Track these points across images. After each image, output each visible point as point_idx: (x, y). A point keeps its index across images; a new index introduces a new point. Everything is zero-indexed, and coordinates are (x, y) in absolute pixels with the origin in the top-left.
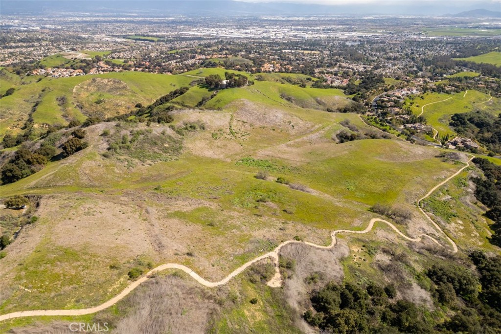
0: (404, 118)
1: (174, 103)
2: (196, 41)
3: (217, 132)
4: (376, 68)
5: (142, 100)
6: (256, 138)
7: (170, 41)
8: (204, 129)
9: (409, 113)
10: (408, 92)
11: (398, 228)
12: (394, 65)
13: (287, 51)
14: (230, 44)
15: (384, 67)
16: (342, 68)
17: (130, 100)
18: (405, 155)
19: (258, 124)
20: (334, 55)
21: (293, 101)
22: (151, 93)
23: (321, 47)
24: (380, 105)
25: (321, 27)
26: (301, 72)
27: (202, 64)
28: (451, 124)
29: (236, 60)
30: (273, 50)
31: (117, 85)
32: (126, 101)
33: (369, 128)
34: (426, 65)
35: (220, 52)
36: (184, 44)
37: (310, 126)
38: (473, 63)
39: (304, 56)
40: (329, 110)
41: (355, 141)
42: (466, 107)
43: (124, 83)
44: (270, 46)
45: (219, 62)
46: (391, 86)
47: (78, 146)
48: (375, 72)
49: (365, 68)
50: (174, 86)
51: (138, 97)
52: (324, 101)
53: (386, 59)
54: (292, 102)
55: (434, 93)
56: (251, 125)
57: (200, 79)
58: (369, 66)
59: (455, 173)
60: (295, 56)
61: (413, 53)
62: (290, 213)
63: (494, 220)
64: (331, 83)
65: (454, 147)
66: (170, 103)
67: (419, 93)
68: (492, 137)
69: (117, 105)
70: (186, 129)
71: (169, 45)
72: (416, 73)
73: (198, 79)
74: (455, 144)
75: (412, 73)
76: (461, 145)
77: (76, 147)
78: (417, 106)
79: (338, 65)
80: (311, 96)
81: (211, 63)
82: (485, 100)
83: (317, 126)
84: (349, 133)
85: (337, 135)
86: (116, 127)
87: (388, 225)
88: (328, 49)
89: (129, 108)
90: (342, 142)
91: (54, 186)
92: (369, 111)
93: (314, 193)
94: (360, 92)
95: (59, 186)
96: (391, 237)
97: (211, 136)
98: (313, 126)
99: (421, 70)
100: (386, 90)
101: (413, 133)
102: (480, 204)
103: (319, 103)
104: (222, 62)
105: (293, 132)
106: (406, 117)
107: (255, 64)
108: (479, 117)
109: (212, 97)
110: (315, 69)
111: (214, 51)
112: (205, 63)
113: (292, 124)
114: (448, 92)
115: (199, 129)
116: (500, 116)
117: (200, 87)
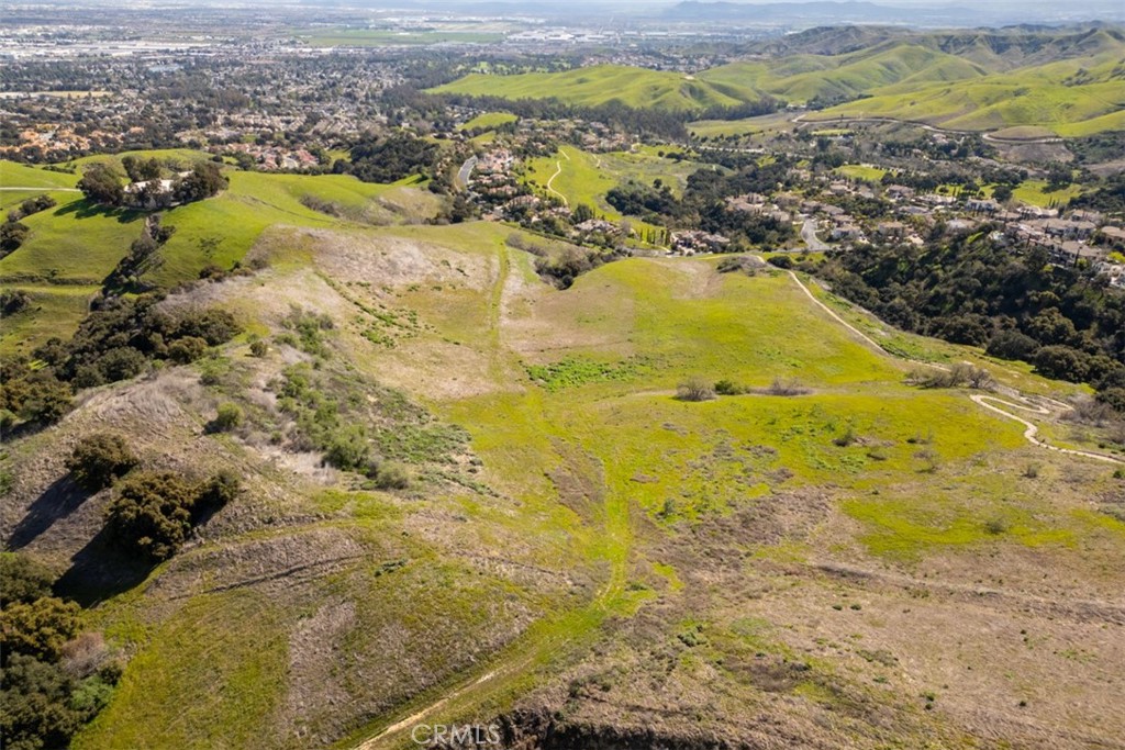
0: (562, 214)
3: (361, 327)
4: (310, 120)
6: (438, 317)
8: (330, 327)
9: (556, 203)
10: (501, 161)
12: (333, 111)
13: (12, 95)
15: (317, 117)
19: (396, 283)
21: (340, 213)
37: (484, 263)
40: (432, 222)
52: (395, 204)
54: (338, 215)
55: (534, 158)
56: (385, 289)
58: (289, 118)
59: (803, 289)
60: (60, 107)
64: (278, 163)
67: (518, 161)
74: (687, 244)
76: (700, 244)
78: (545, 187)
79: (221, 121)
82: (595, 161)
83: (494, 261)
84: (551, 263)
85: (539, 272)
88: (120, 83)
94: (424, 173)
97: (365, 340)
98: (489, 262)
103: (393, 209)
105: (475, 285)
106: (566, 212)
109: (165, 238)
113: (453, 266)
114: (546, 155)
115: (320, 331)
116: (658, 183)
117: (73, 214)
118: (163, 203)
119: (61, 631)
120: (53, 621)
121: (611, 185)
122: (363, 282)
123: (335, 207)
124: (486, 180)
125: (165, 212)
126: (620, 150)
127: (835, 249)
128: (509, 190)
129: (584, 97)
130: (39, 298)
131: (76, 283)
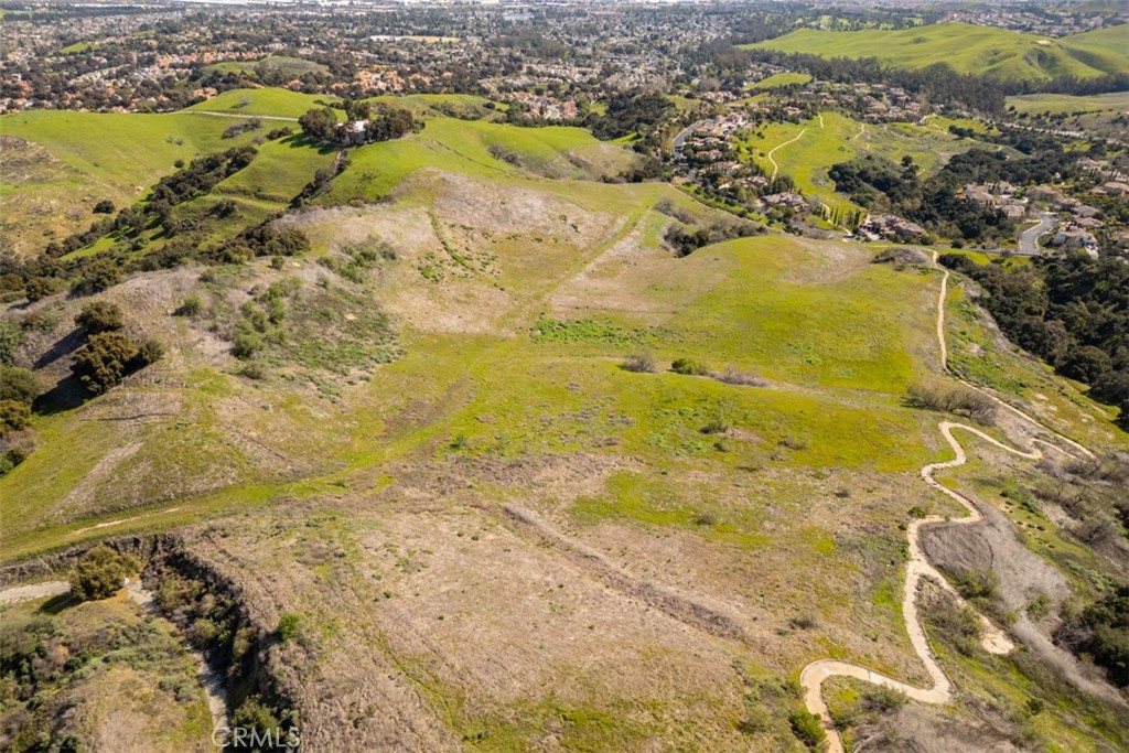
0: (755, 183)
1: (229, 192)
2: (123, 17)
3: (426, 263)
4: (607, 72)
5: (108, 191)
6: (515, 265)
7: (48, 19)
8: (393, 257)
9: (758, 171)
10: (730, 124)
11: (992, 436)
12: (635, 64)
13: (382, 38)
14: (226, 23)
15: (617, 70)
16: (538, 76)
17: (74, 193)
18: (823, 266)
19: (501, 231)
20: (495, 44)
21: (523, 164)
22: (126, 169)
23: (455, 26)
24: (694, 160)
26: (452, 89)
27: (193, 79)
28: (839, 189)
29: (285, 65)
30: (348, 36)
31: (17, 155)
32: (60, 198)
33: (712, 213)
34: (699, 63)
35: (218, 45)
36: (91, 26)
37: (606, 223)
38: (781, 55)
39: (431, 48)
40: (606, 180)
41: (710, 247)
42: (841, 149)
43: (35, 148)
44: (334, 27)
45: (243, 73)
46: (688, 112)
47: (126, 358)
48: (610, 81)
49: (584, 74)
50: (180, 144)
51: (93, 183)
52: (584, 159)
53: (611, 51)
54: (519, 166)
55: (774, 123)
56: (485, 234)
57: (250, 120)
58: (590, 70)
59: (940, 292)
60: (411, 50)
61: (656, 37)
62: (798, 448)
63: (1084, 382)
64: (541, 113)
65: (875, 237)
66: (216, 193)
67: (750, 126)
68: (922, 208)
69: (39, 212)
70: (359, 262)
71: (49, 30)
72: (689, 82)
73: (244, 123)
74: (875, 229)
75: (682, 82)
76: (887, 231)
77: (122, 361)
78: (761, 155)
79: (525, 70)
80: (554, 148)
81: (220, 76)
82: (858, 131)
83: (621, 222)
84: (690, 230)
85: (666, 238)
86: (203, 284)
87: (975, 435)
88: (472, 30)
89: (77, 218)
90: (686, 252)
91: (183, 497)
92: (677, 173)
93: (775, 388)
94: (641, 132)
95: (201, 496)
96: (1004, 459)
97: (418, 273)
98: (613, 222)
99: (694, 74)
100: (686, 124)
101: (788, 215)
102: (1022, 352)
103: (577, 164)
104: (250, 72)
105: (580, 241)
106: (760, 181)
107: (335, 72)
108: (875, 169)
109: (341, 169)
110: (480, 81)
111: (197, 41)
112: (201, 75)
113: (570, 221)
114: (794, 121)
115: (381, 260)
116: (907, 161)
117: (290, 143)
118: (357, 141)
119: (10, 423)
121: (842, 159)
122: (468, 225)
123: (519, 157)
124: (698, 144)
125: (354, 148)
126: (905, 121)
127: (1046, 255)
128: (713, 154)
129: (909, 59)
130: (244, 208)
131: (272, 199)
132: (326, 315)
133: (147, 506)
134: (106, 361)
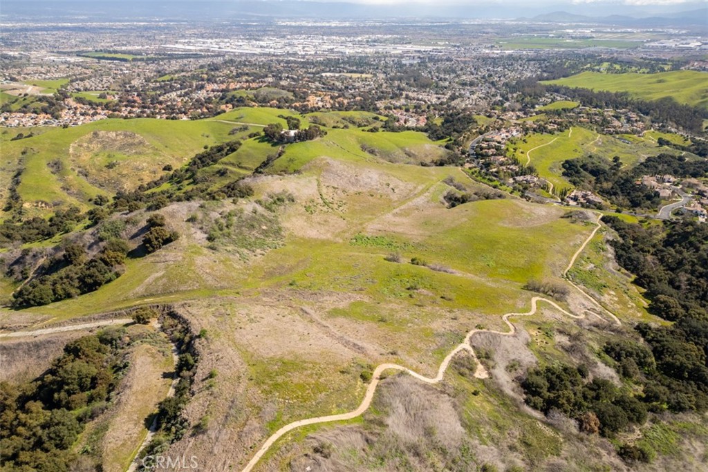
0: (511, 169)
1: (226, 164)
2: (192, 60)
3: (309, 204)
4: (453, 98)
5: (170, 160)
6: (355, 208)
7: (153, 60)
8: (293, 201)
9: (515, 162)
10: (507, 134)
11: (560, 306)
12: (473, 93)
13: (328, 74)
14: (245, 65)
15: (461, 96)
16: (411, 100)
17: (154, 160)
18: (529, 218)
19: (352, 190)
20: (392, 79)
21: (377, 154)
22: (180, 149)
23: (372, 67)
24: (479, 154)
25: (364, 38)
26: (359, 107)
27: (222, 99)
28: (564, 174)
29: (270, 92)
30: (309, 73)
31: (130, 141)
32: (148, 163)
33: (477, 185)
34: (512, 93)
35: (238, 79)
36: (175, 65)
37: (412, 188)
38: (567, 88)
39: (354, 82)
40: (423, 165)
41: (467, 204)
42: (576, 151)
43: (139, 137)
44: (303, 67)
45: (247, 96)
46: (485, 126)
47: (164, 238)
48: (453, 103)
49: (439, 98)
50: (207, 137)
51: (164, 156)
52: (413, 152)
53: (460, 84)
54: (376, 155)
55: (536, 134)
56: (344, 191)
57: (243, 126)
58: (443, 96)
59: (589, 236)
60: (343, 82)
61: (491, 75)
62: (450, 300)
63: (645, 288)
64: (405, 123)
65: (575, 203)
66: (219, 164)
67: (520, 135)
68: (612, 188)
69: (137, 169)
70: (275, 203)
71: (153, 67)
72: (502, 104)
73: (240, 127)
74: (575, 199)
75: (497, 105)
76: (582, 200)
77: (163, 239)
78: (522, 153)
79: (404, 96)
80: (397, 145)
81: (235, 98)
82: (593, 139)
83: (420, 188)
84: (459, 194)
85: (445, 197)
86: (201, 209)
87: (550, 304)
88: (381, 70)
89: (154, 172)
90: (453, 206)
91: (177, 292)
92: (468, 162)
93: (459, 274)
94: (452, 138)
95: (184, 292)
96: (558, 316)
97: (304, 209)
98: (415, 188)
99: (507, 100)
100: (481, 133)
101: (525, 188)
102: (623, 270)
103: (409, 155)
104: (251, 96)
105: (394, 197)
106: (514, 168)
107: (296, 97)
108: (593, 163)
109: (280, 155)
110: (376, 102)
111: (228, 76)
112: (226, 97)
113: (391, 186)
114: (551, 132)
115: (287, 202)
116: (616, 159)
117: (258, 141)
118: (291, 141)
119: (117, 261)
120: (116, 258)
121: (571, 156)
122: (336, 186)
123: (376, 150)
124: (484, 145)
125: (289, 144)
126: (630, 133)
127: (672, 219)
128: (490, 152)
129: (650, 93)
130: (231, 172)
131: (246, 168)
132: (252, 226)
133: (163, 294)
134: (157, 239)
